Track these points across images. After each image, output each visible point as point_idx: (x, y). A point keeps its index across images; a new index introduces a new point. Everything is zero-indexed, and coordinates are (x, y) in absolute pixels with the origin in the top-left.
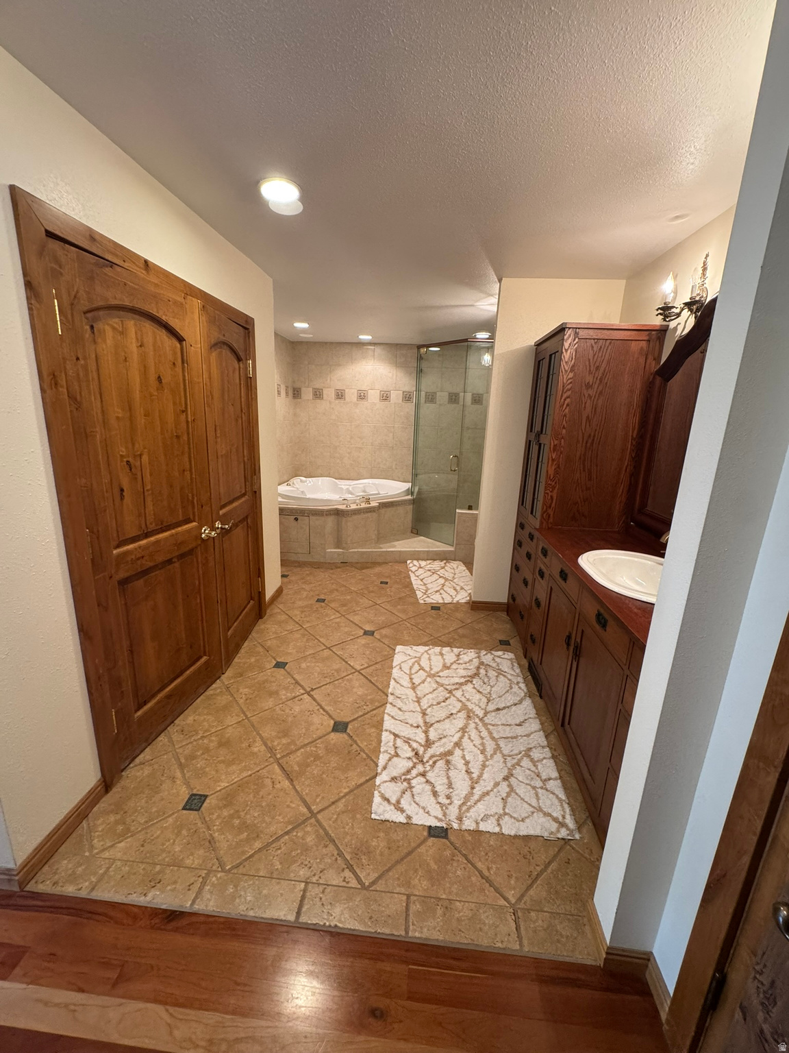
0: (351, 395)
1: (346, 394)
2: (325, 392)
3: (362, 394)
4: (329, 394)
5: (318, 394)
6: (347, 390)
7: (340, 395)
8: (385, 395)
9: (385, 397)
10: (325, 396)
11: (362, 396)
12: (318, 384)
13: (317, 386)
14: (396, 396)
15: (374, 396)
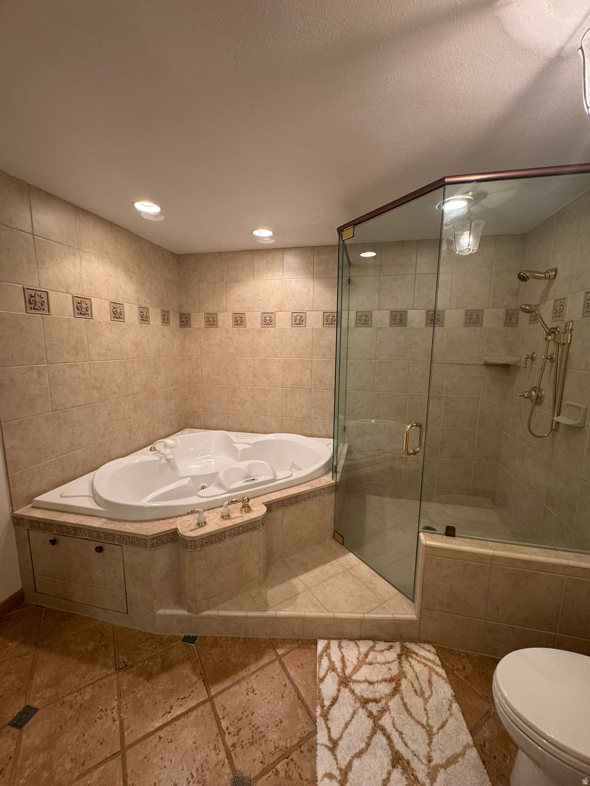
0: (254, 320)
1: (247, 320)
2: (221, 317)
3: (268, 318)
4: (225, 319)
5: (211, 321)
6: (248, 314)
7: (239, 320)
8: (299, 318)
9: (299, 321)
10: (220, 323)
11: (268, 321)
12: (210, 308)
13: (209, 311)
14: (314, 320)
15: (283, 320)
